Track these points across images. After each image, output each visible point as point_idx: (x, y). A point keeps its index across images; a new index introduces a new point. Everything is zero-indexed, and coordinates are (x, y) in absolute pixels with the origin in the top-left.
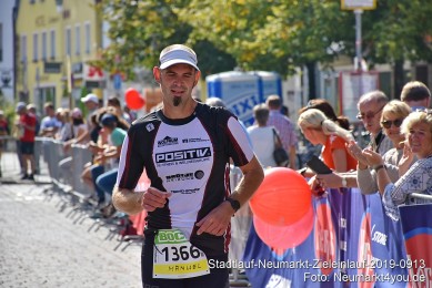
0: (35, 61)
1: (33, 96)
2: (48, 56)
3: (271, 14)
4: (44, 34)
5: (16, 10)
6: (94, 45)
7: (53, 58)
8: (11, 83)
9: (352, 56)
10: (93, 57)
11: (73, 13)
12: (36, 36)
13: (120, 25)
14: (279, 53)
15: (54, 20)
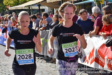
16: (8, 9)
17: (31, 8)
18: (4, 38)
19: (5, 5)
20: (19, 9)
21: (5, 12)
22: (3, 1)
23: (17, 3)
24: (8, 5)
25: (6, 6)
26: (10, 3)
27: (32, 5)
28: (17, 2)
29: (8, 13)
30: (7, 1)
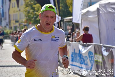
0: (13, 20)
1: (13, 28)
2: (16, 19)
4: (15, 15)
5: (9, 9)
7: (17, 19)
8: (8, 25)
11: (21, 10)
12: (13, 15)
15: (17, 11)
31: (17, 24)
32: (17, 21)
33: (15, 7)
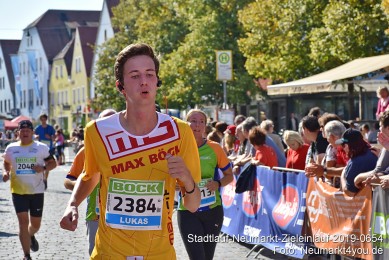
0: (59, 105)
1: (57, 121)
2: (65, 102)
3: (175, 82)
4: (62, 93)
6: (87, 97)
7: (67, 103)
9: (213, 102)
10: (87, 103)
11: (76, 83)
12: (58, 93)
13: (102, 88)
14: (180, 100)
15: (67, 86)
16: (264, 93)
17: (357, 89)
18: (244, 215)
19: (253, 76)
20: (309, 91)
21: (253, 104)
22: (245, 59)
23: (300, 67)
24: (266, 73)
25: (257, 79)
26: (273, 66)
27: (365, 76)
28: (301, 62)
29: (264, 107)
30: (262, 60)
31: (68, 114)
32: (67, 107)
33: (62, 76)
